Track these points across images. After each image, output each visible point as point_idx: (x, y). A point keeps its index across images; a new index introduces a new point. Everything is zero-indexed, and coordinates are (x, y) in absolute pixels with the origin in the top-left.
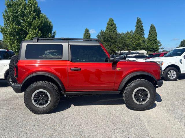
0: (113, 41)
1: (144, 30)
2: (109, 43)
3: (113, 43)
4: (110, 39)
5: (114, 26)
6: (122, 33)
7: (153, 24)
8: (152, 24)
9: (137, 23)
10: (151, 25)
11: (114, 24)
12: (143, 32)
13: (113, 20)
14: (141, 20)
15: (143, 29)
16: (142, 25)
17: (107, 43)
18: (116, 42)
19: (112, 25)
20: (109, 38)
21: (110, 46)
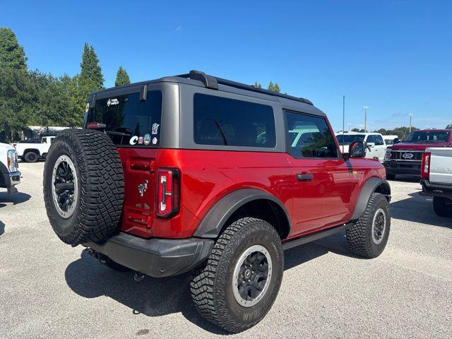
0: (28, 95)
1: (103, 78)
2: (12, 101)
3: (26, 101)
4: (15, 88)
5: (17, 52)
6: (50, 77)
7: (123, 69)
8: (121, 68)
9: (84, 56)
10: (118, 70)
11: (16, 47)
12: (101, 83)
13: (13, 35)
14: (95, 52)
15: (100, 76)
16: (99, 64)
17: (6, 100)
18: (36, 99)
19: (10, 49)
20: (12, 86)
21: (19, 109)
